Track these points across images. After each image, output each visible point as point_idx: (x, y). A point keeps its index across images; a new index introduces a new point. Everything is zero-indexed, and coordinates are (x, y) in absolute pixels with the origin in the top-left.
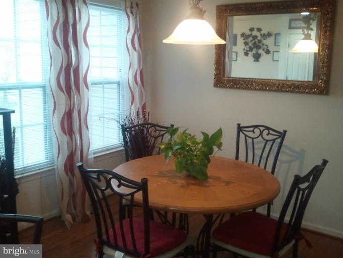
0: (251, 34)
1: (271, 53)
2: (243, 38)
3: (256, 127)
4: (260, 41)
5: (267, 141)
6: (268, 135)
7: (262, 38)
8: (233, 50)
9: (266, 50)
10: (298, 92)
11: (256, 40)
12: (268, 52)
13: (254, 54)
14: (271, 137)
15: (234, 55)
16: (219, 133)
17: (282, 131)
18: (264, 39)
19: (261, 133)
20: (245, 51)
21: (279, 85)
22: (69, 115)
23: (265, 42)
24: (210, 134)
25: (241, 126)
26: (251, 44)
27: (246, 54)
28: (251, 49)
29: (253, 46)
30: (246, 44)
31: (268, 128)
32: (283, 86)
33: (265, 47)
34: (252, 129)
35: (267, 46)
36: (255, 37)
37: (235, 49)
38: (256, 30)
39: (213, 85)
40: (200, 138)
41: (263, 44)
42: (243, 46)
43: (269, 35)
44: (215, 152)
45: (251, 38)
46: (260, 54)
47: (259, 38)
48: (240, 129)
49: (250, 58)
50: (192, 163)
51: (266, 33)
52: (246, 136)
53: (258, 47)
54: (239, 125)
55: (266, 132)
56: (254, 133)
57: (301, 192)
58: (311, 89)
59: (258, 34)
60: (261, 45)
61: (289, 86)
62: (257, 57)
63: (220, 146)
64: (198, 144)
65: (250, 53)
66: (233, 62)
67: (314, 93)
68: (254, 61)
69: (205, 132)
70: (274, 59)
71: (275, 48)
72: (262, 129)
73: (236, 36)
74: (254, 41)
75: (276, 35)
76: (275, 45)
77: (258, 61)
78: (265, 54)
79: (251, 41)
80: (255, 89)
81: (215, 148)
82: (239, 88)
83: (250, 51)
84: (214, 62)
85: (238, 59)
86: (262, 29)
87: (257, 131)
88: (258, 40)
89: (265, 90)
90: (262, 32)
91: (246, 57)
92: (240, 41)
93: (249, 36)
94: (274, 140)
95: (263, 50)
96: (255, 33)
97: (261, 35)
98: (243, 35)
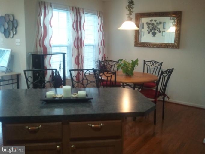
0: (151, 23)
1: (161, 32)
2: (147, 25)
3: (151, 61)
4: (156, 26)
5: (155, 67)
6: (156, 64)
7: (157, 25)
8: (142, 31)
9: (158, 31)
10: (168, 48)
11: (154, 26)
12: (160, 32)
13: (152, 33)
14: (157, 65)
15: (142, 33)
16: (137, 60)
17: (161, 63)
18: (158, 25)
19: (153, 64)
20: (148, 31)
21: (160, 45)
22: (78, 57)
23: (158, 27)
24: (134, 60)
25: (145, 61)
26: (151, 28)
27: (149, 33)
28: (151, 30)
29: (152, 29)
30: (148, 27)
31: (155, 62)
32: (162, 45)
33: (158, 29)
34: (149, 62)
35: (159, 29)
36: (153, 24)
37: (143, 30)
38: (153, 21)
39: (134, 45)
40: (131, 62)
41: (157, 28)
42: (147, 29)
43: (160, 23)
44: (136, 66)
45: (151, 25)
46: (156, 33)
47: (155, 24)
48: (145, 62)
49: (151, 35)
50: (128, 70)
51: (159, 22)
52: (147, 65)
53: (155, 29)
54: (144, 61)
55: (155, 63)
56: (150, 64)
57: (164, 77)
58: (173, 46)
59: (154, 23)
60: (156, 28)
61: (164, 46)
62: (154, 35)
63: (137, 64)
64: (130, 64)
65: (151, 32)
66: (142, 37)
67: (174, 48)
68: (153, 36)
69: (132, 60)
70: (163, 35)
71: (163, 30)
72: (153, 62)
73: (143, 24)
74: (152, 26)
75: (163, 23)
76: (163, 28)
77: (155, 36)
78: (158, 33)
79: (151, 26)
80: (151, 47)
81: (136, 65)
82: (144, 47)
83: (150, 31)
84: (134, 36)
85: (145, 35)
86: (157, 20)
87: (151, 63)
88: (155, 26)
89: (155, 47)
90: (157, 22)
91: (148, 34)
92: (146, 26)
93: (150, 24)
94: (158, 66)
95: (157, 31)
96: (153, 22)
97: (156, 23)
98: (147, 23)
